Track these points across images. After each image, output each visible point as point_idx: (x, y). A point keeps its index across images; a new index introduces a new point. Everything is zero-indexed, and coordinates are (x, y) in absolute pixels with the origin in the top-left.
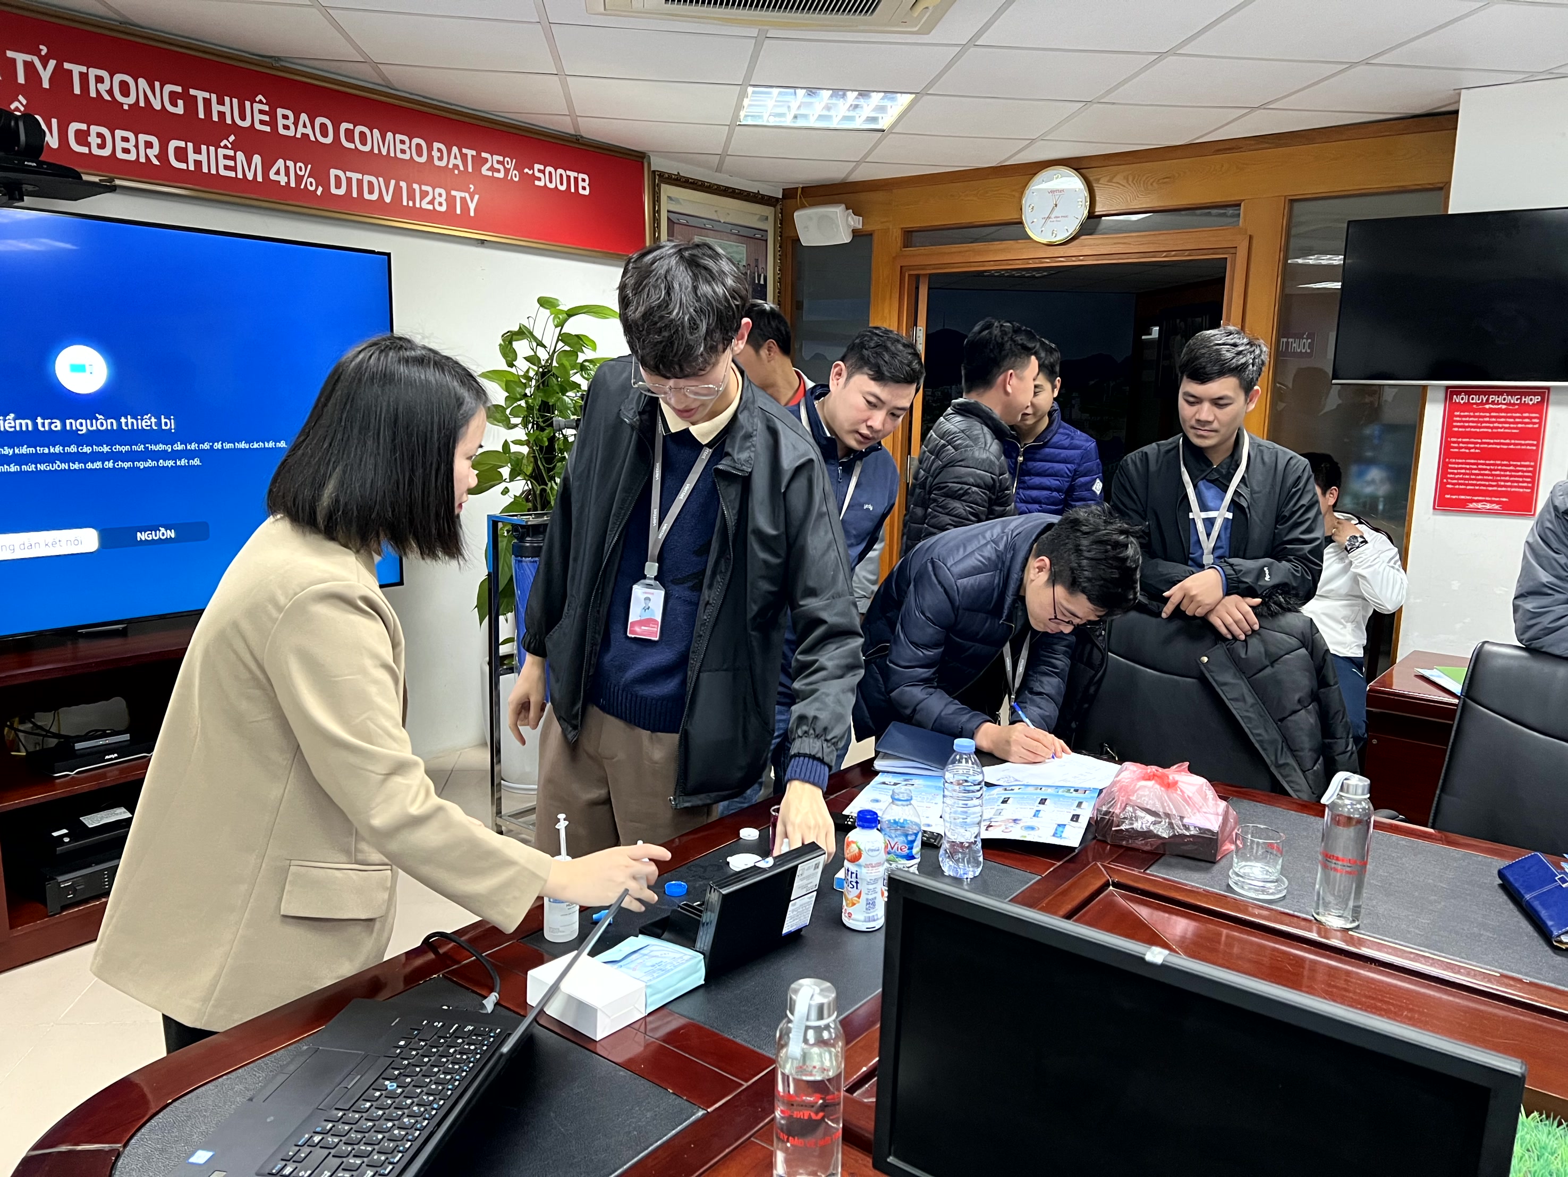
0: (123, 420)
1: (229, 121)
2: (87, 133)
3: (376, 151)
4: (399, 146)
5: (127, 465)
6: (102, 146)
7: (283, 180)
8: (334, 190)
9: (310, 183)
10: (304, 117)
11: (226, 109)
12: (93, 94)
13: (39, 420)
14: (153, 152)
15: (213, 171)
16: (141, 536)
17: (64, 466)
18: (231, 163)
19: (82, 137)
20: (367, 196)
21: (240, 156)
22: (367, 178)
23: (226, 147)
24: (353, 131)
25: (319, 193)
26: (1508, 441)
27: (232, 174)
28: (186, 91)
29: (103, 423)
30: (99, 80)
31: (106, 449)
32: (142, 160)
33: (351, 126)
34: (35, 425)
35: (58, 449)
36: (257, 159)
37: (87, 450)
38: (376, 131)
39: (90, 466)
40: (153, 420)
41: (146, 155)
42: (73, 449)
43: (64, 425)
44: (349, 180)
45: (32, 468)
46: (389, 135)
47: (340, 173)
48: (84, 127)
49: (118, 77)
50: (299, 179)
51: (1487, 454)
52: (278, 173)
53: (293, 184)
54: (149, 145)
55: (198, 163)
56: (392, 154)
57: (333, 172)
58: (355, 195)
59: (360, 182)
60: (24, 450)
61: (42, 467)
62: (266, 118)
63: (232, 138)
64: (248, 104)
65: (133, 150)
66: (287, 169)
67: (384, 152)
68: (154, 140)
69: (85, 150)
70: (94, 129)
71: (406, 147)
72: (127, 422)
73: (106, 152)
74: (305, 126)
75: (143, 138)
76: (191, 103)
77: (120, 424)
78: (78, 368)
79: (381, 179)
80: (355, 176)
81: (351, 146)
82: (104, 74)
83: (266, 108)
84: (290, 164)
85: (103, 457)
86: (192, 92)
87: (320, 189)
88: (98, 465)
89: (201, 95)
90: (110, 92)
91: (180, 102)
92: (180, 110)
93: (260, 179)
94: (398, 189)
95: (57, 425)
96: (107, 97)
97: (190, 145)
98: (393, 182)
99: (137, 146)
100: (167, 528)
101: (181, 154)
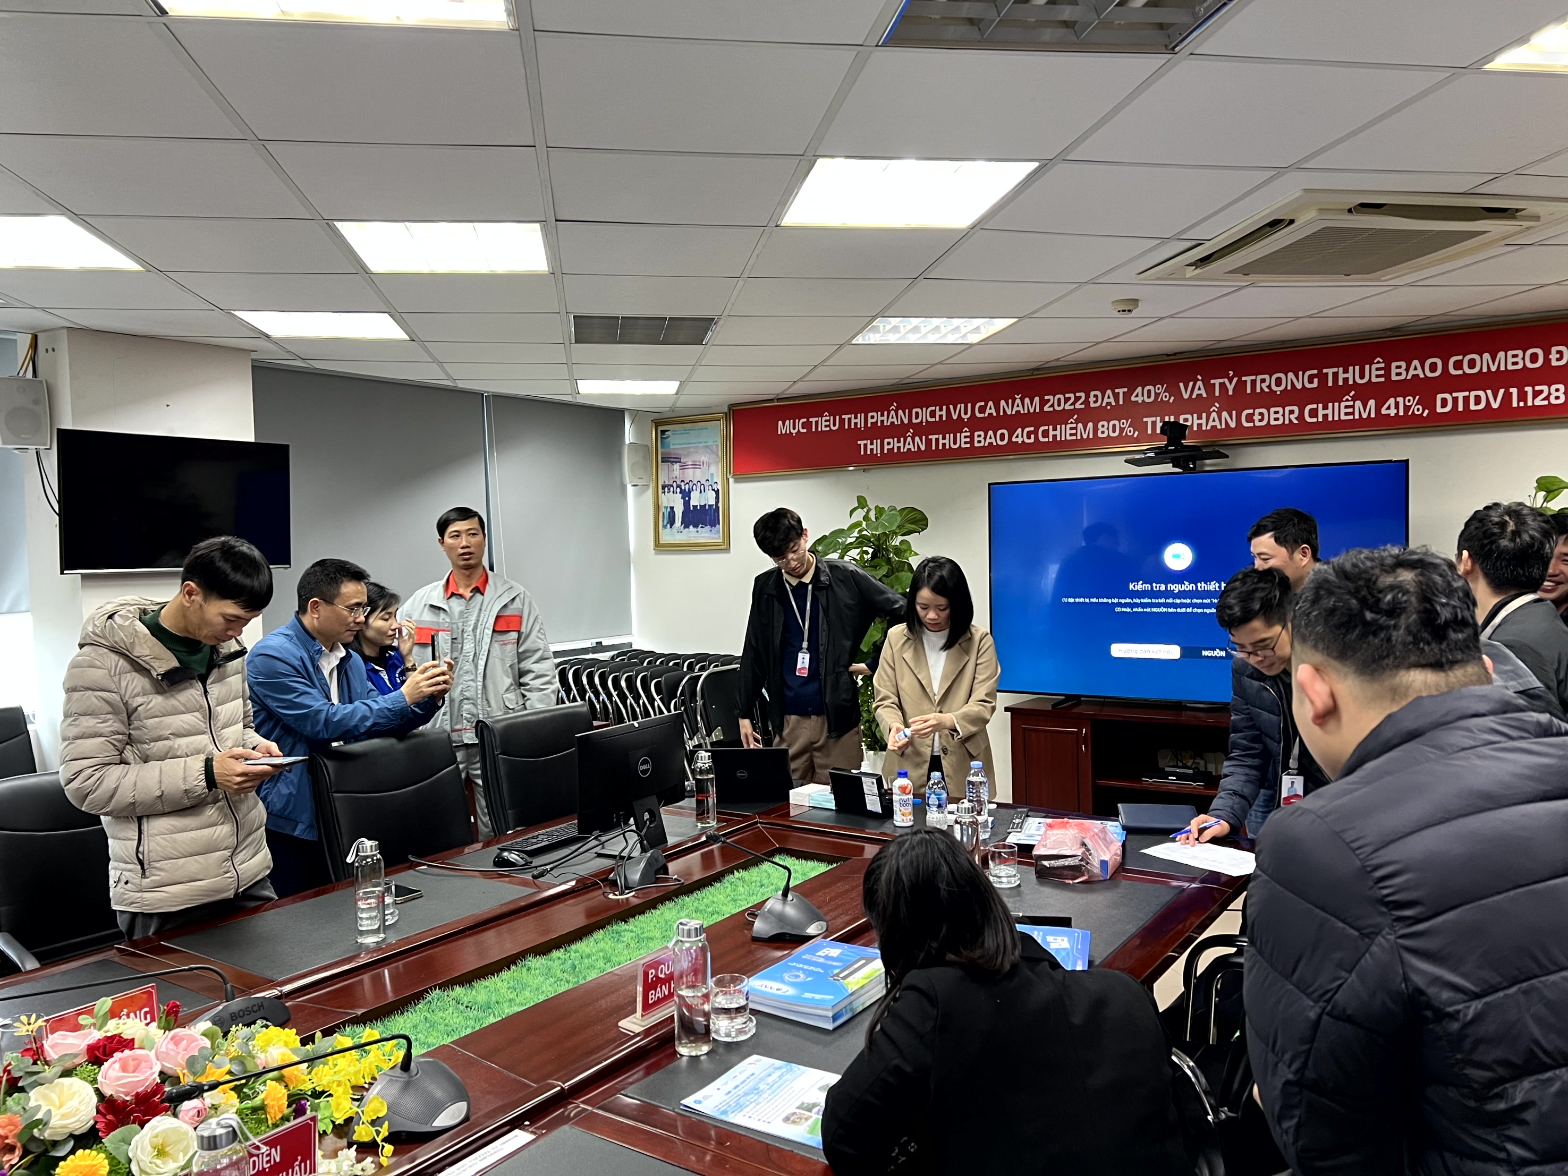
0: (1199, 585)
1: (1351, 382)
2: (1253, 414)
3: (1485, 370)
4: (1510, 360)
5: (1199, 611)
6: (1260, 421)
7: (1393, 412)
8: (1439, 410)
9: (1417, 410)
10: (1416, 363)
11: (1350, 375)
12: (1258, 390)
13: (1154, 585)
14: (1293, 417)
15: (1336, 418)
16: (1205, 653)
17: (1165, 610)
18: (1351, 410)
19: (1250, 418)
20: (1473, 407)
21: (1358, 404)
22: (1473, 393)
23: (1347, 400)
24: (1462, 361)
25: (1425, 415)
27: (1351, 417)
28: (1320, 371)
29: (1187, 586)
30: (1263, 381)
31: (1188, 601)
32: (1287, 422)
33: (1460, 357)
34: (1152, 587)
35: (1163, 601)
36: (1372, 403)
37: (1178, 601)
38: (1486, 356)
39: (1179, 610)
40: (1217, 585)
41: (1290, 420)
42: (1170, 601)
43: (1166, 587)
44: (1455, 400)
45: (1148, 610)
46: (1501, 354)
47: (1447, 396)
48: (1251, 411)
49: (1275, 377)
50: (1407, 408)
52: (1389, 408)
53: (1401, 413)
54: (1292, 412)
55: (1325, 416)
56: (1502, 368)
57: (1439, 397)
58: (1460, 408)
59: (1466, 399)
60: (1146, 600)
61: (1154, 610)
62: (1382, 372)
63: (1353, 393)
64: (1367, 367)
65: (1281, 418)
66: (1397, 404)
67: (1493, 369)
68: (1296, 408)
69: (1251, 425)
70: (1257, 411)
71: (1519, 359)
72: (1201, 586)
73: (1264, 423)
74: (1416, 369)
75: (1288, 409)
76: (1323, 378)
77: (1197, 587)
78: (1176, 556)
79: (1489, 392)
80: (1460, 395)
81: (1460, 372)
82: (1267, 377)
83: (1383, 365)
84: (1400, 400)
85: (1186, 606)
86: (1325, 371)
87: (1427, 412)
88: (1183, 610)
89: (1330, 371)
90: (1269, 387)
91: (1316, 380)
92: (1315, 385)
93: (1373, 415)
94: (1508, 396)
95: (1163, 588)
96: (1267, 390)
97: (1320, 406)
98: (1502, 391)
99: (1283, 415)
100: (1221, 650)
101: (1313, 413)
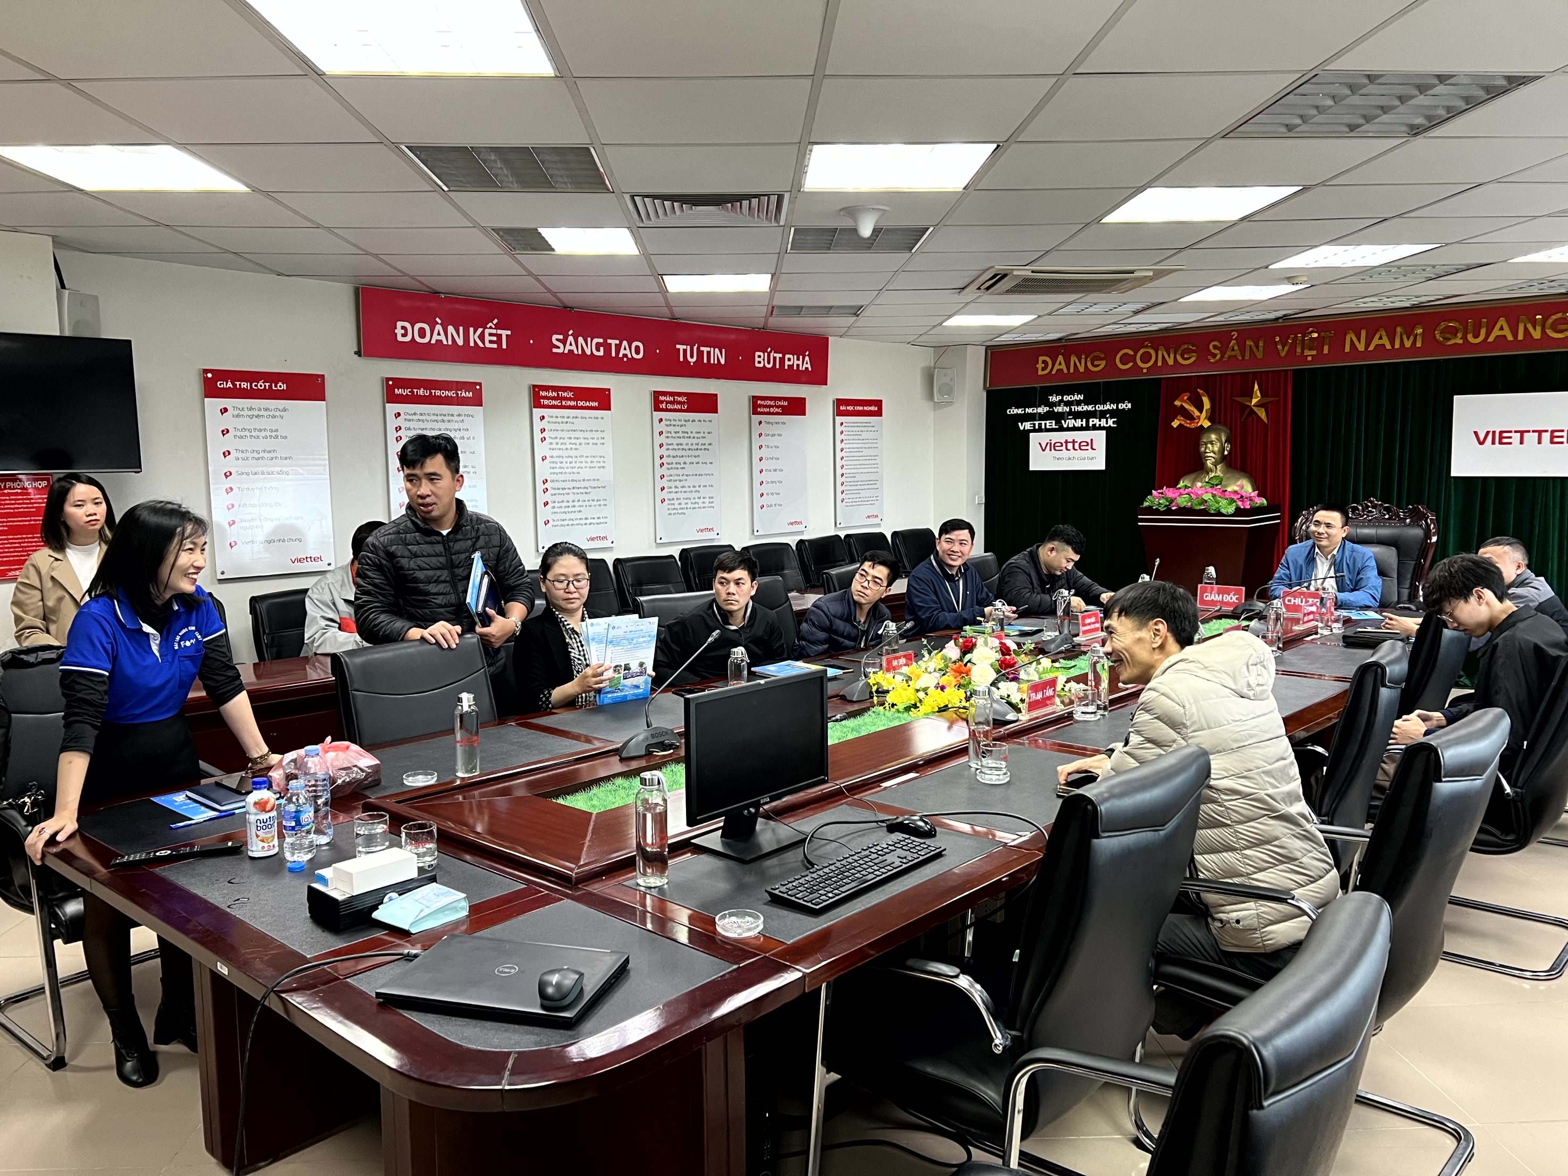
26: (28, 519)
51: (13, 530)
